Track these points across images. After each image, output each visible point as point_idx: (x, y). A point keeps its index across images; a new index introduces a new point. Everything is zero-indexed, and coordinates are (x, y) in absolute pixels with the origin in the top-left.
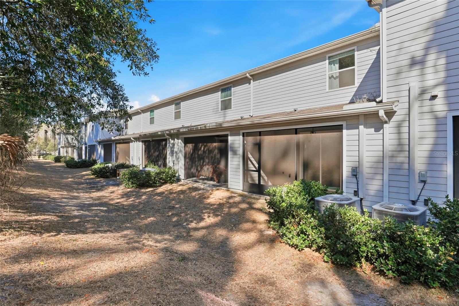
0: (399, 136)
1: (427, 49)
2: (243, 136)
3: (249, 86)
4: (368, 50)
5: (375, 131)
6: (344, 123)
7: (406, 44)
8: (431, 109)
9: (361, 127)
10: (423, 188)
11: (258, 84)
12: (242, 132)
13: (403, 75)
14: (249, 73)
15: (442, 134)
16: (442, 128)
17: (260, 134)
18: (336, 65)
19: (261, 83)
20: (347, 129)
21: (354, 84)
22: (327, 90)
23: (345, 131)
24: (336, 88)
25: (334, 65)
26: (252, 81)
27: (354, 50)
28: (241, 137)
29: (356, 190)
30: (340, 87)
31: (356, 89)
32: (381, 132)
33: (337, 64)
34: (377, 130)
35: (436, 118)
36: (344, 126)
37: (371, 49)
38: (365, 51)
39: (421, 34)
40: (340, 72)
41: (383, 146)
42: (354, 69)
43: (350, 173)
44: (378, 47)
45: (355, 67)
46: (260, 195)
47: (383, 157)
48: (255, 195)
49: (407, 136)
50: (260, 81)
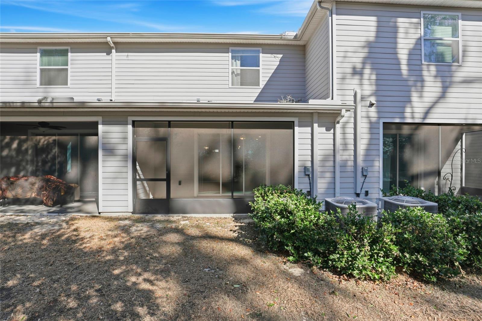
0: (344, 136)
1: (364, 63)
2: (133, 126)
3: (109, 57)
4: (273, 56)
5: (326, 130)
6: (296, 120)
7: (349, 54)
8: (368, 114)
9: (316, 125)
10: (364, 182)
11: (125, 58)
12: (130, 119)
13: (347, 81)
14: (111, 38)
15: (375, 136)
16: (375, 131)
17: (170, 124)
18: (237, 61)
19: (130, 58)
20: (300, 126)
21: (259, 86)
22: (230, 86)
23: (297, 129)
24: (237, 85)
25: (235, 61)
26: (114, 51)
27: (259, 51)
28: (130, 127)
29: (309, 190)
30: (241, 85)
31: (259, 91)
32: (332, 131)
33: (239, 61)
34: (328, 130)
35: (371, 123)
36: (296, 123)
37: (275, 55)
38: (269, 55)
39: (360, 50)
40: (241, 70)
41: (334, 145)
42: (259, 70)
43: (303, 173)
44: (281, 56)
45: (260, 68)
46: (172, 215)
47: (334, 156)
48: (162, 216)
49: (352, 136)
50: (130, 54)
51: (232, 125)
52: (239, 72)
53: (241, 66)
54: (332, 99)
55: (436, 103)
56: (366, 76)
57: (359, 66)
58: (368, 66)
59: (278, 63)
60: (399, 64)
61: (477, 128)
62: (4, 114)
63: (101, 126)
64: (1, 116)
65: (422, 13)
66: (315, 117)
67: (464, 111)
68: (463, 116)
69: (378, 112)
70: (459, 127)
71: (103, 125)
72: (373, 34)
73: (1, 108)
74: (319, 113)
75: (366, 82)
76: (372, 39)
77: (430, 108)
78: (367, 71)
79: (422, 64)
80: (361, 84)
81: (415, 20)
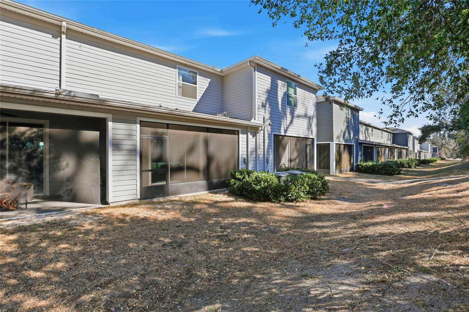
0: (260, 141)
2: (141, 125)
3: (53, 40)
4: (205, 79)
6: (240, 130)
7: (261, 95)
8: (268, 130)
9: (249, 134)
10: (267, 166)
11: (78, 48)
12: (139, 119)
13: (261, 110)
16: (271, 139)
17: (168, 126)
20: (241, 134)
21: (196, 99)
22: (177, 96)
26: (64, 36)
27: (197, 73)
28: (138, 126)
30: (182, 96)
33: (181, 77)
34: (254, 137)
35: (269, 134)
38: (203, 78)
39: (265, 93)
41: (256, 145)
42: (196, 87)
43: (243, 162)
44: (210, 80)
45: (197, 86)
46: (170, 197)
47: (256, 152)
48: (163, 199)
49: (262, 141)
50: (83, 45)
51: (208, 130)
52: (181, 85)
53: (183, 81)
54: (255, 119)
55: (289, 125)
56: (267, 108)
57: (264, 102)
58: (268, 103)
59: (208, 85)
60: (278, 104)
61: (300, 138)
62: (4, 100)
63: (112, 123)
64: (1, 101)
65: (287, 80)
66: (249, 129)
67: (297, 131)
68: (297, 133)
69: (271, 128)
70: (296, 138)
71: (113, 122)
72: (269, 86)
73: (2, 92)
74: (251, 127)
75: (267, 112)
76: (269, 89)
77: (287, 128)
78: (267, 106)
79: (286, 106)
80: (265, 113)
81: (283, 83)
